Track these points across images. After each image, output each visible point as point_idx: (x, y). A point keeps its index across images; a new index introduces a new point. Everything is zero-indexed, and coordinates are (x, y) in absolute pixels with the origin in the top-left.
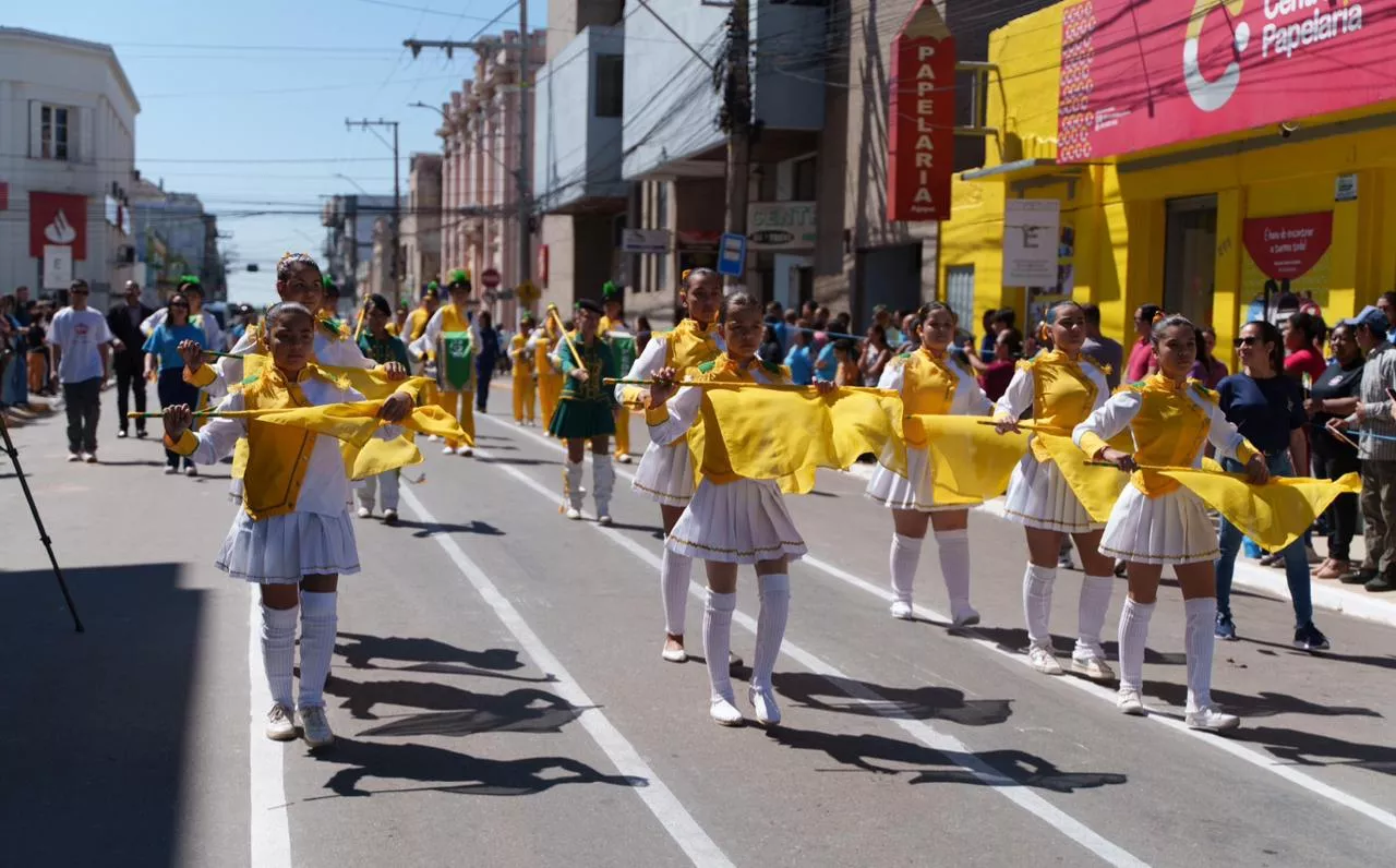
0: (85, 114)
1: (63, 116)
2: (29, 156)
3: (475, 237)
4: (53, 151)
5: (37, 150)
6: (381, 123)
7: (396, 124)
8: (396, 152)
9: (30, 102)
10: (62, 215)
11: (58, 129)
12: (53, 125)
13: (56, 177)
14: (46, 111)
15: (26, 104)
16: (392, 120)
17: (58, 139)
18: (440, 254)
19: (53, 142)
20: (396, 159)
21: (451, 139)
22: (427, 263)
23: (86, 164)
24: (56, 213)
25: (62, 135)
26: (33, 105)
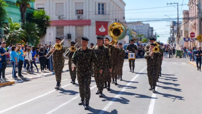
0: (107, 5)
1: (103, 5)
2: (96, 14)
3: (194, 26)
4: (101, 13)
5: (97, 13)
6: (175, 3)
7: (178, 3)
8: (178, 9)
9: (96, 2)
10: (102, 26)
11: (102, 8)
12: (101, 7)
13: (101, 18)
14: (99, 5)
15: (95, 3)
16: (177, 3)
17: (102, 10)
18: (188, 31)
19: (101, 10)
20: (178, 11)
21: (190, 6)
22: (186, 33)
23: (108, 15)
24: (101, 26)
25: (103, 9)
26: (96, 3)
